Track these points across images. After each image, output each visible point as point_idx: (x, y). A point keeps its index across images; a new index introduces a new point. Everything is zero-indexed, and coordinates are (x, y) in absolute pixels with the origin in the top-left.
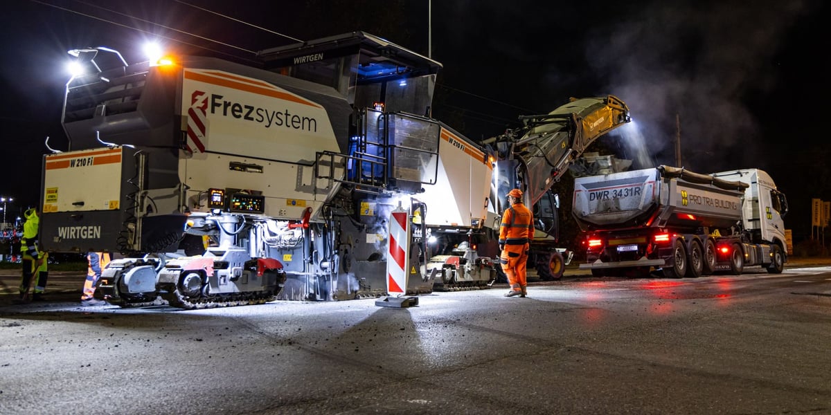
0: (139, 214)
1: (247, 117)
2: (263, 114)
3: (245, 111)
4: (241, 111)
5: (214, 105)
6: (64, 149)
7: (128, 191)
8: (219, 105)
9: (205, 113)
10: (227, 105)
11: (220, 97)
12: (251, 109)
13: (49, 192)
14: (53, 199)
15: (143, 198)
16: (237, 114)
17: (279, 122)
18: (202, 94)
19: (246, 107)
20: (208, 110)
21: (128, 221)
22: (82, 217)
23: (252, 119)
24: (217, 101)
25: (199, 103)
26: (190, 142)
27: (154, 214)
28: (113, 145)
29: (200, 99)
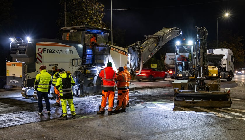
0: (26, 79)
1: (53, 52)
2: (58, 51)
3: (53, 51)
4: (51, 51)
5: (44, 50)
6: (11, 61)
7: (24, 74)
8: (45, 50)
9: (42, 53)
10: (47, 50)
11: (46, 49)
12: (54, 50)
13: (8, 71)
14: (8, 73)
15: (27, 75)
16: (50, 52)
17: (62, 52)
18: (41, 48)
19: (53, 50)
20: (43, 52)
21: (23, 81)
22: (15, 78)
23: (54, 53)
24: (45, 49)
25: (40, 51)
26: (38, 61)
27: (30, 78)
28: (20, 62)
29: (40, 50)
